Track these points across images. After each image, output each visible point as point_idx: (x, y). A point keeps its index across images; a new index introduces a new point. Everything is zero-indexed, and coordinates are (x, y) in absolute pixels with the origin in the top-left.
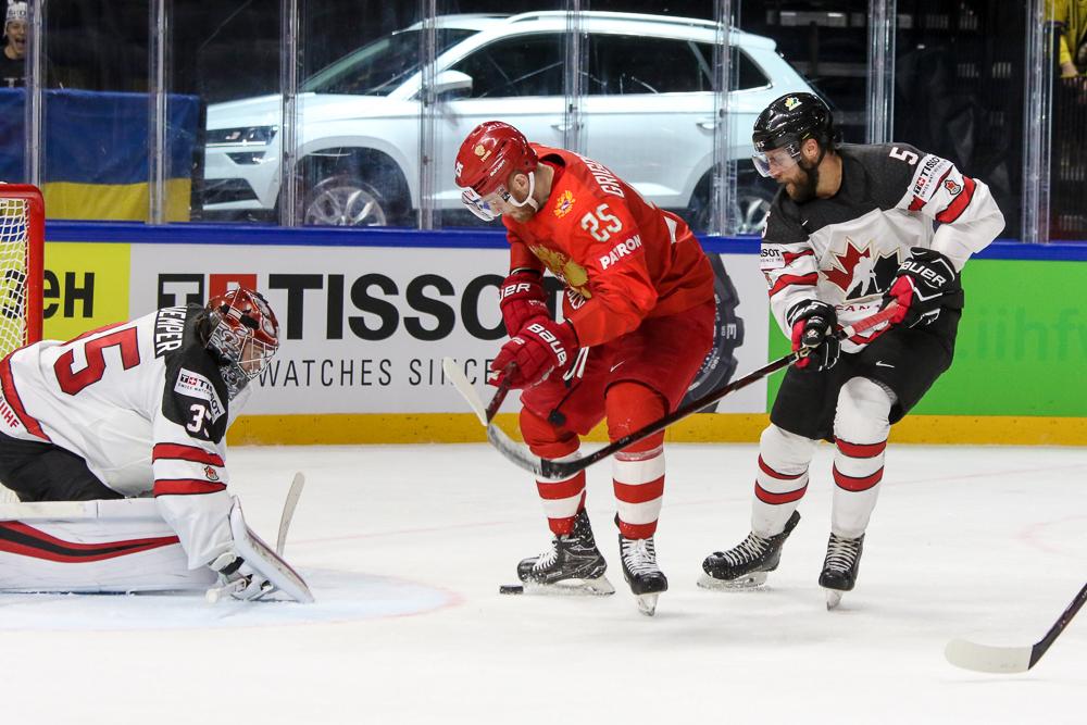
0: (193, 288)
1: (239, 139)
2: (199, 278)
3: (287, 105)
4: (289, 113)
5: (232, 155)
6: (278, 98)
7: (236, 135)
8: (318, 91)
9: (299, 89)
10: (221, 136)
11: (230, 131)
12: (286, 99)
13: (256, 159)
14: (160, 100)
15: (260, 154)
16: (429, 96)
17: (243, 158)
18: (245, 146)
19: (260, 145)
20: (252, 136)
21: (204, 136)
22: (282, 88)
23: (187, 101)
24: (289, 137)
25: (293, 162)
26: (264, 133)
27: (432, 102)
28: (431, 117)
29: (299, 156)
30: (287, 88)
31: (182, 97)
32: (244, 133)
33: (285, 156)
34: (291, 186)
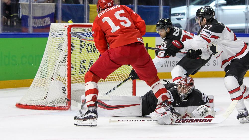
1: (178, 15)
3: (188, 8)
4: (188, 10)
5: (177, 19)
6: (185, 7)
7: (177, 14)
8: (195, 5)
9: (190, 5)
10: (174, 15)
11: (176, 14)
12: (187, 7)
13: (181, 19)
14: (161, 8)
15: (182, 18)
16: (217, 6)
17: (179, 19)
18: (179, 17)
19: (182, 16)
20: (181, 15)
21: (170, 15)
22: (187, 4)
23: (167, 7)
24: (188, 15)
25: (189, 20)
26: (183, 14)
27: (218, 7)
28: (218, 10)
29: (190, 19)
30: (188, 5)
31: (166, 7)
32: (179, 14)
33: (187, 19)
34: (189, 25)
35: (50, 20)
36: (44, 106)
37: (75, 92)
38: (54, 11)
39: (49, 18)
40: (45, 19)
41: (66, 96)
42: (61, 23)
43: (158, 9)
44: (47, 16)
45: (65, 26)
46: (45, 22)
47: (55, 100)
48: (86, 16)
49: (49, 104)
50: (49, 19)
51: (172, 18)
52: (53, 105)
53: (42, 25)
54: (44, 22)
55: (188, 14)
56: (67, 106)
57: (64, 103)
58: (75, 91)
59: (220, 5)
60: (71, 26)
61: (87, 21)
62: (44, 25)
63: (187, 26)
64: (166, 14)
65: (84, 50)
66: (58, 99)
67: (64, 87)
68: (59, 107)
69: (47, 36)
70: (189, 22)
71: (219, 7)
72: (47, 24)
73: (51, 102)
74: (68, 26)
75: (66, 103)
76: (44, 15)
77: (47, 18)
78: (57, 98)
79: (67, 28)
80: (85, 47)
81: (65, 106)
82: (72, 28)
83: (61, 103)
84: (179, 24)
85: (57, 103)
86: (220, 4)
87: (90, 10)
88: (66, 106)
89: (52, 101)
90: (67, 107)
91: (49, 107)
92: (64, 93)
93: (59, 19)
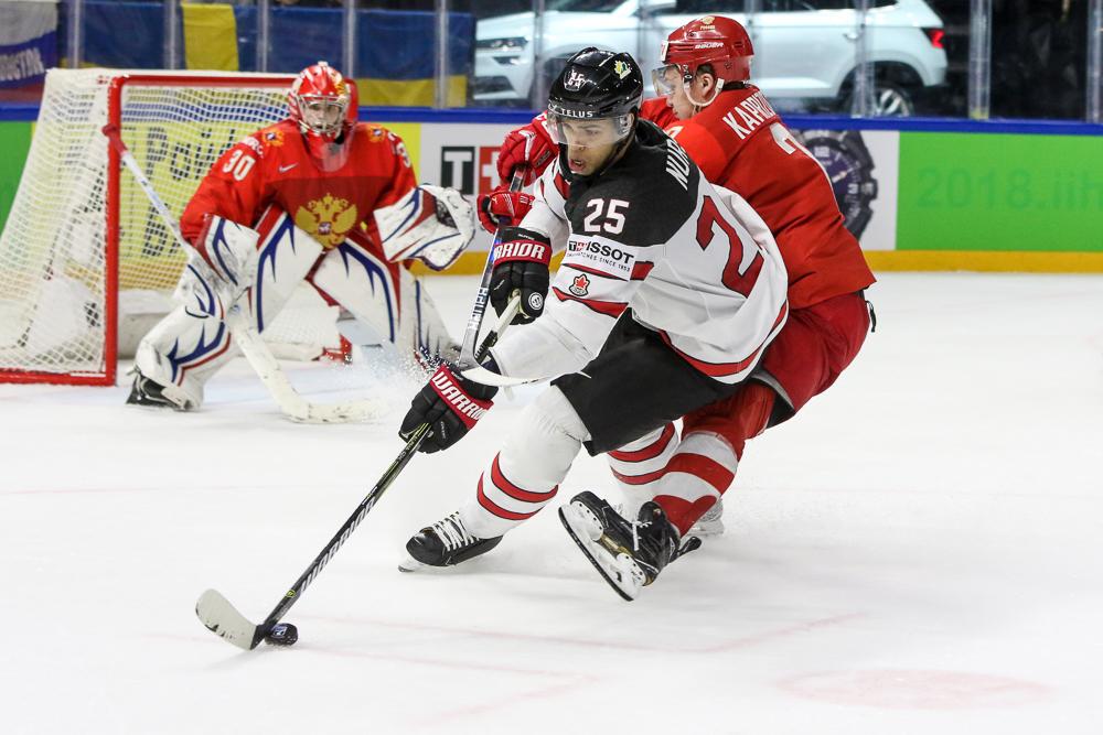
0: (467, 156)
1: (501, 46)
2: (471, 149)
3: (538, 20)
4: (539, 26)
5: (497, 59)
6: (529, 16)
7: (499, 43)
8: (561, 10)
9: (547, 8)
10: (487, 44)
11: (494, 41)
12: (537, 15)
13: (513, 61)
14: (443, 18)
15: (516, 57)
16: (644, 14)
17: (504, 60)
18: (505, 51)
19: (516, 51)
20: (511, 44)
21: (475, 45)
22: (534, 7)
23: (461, 18)
24: (539, 44)
25: (541, 63)
26: (520, 42)
27: (646, 18)
28: (645, 29)
29: (547, 58)
30: (538, 8)
31: (458, 14)
32: (505, 41)
33: (537, 58)
34: (540, 82)
35: (42, 60)
36: (18, 372)
37: (133, 320)
38: (53, 26)
39: (36, 50)
40: (21, 55)
41: (100, 332)
42: (80, 67)
43: (431, 23)
44: (31, 44)
45: (101, 82)
46: (23, 65)
47: (61, 349)
48: (171, 45)
49: (39, 363)
50: (38, 57)
51: (481, 55)
52: (51, 366)
53: (10, 78)
54: (19, 66)
55: (541, 40)
56: (104, 370)
57: (91, 358)
58: (134, 317)
59: (652, 10)
60: (121, 81)
61: (173, 61)
62: (18, 77)
63: (534, 84)
64: (460, 40)
65: (162, 168)
66: (72, 345)
67: (92, 301)
68: (73, 375)
69: (32, 114)
70: (541, 72)
71: (650, 20)
72: (30, 73)
73: (45, 358)
74: (110, 80)
75: (100, 360)
76: (19, 40)
77: (29, 52)
78: (65, 344)
79: (105, 87)
80: (169, 158)
81: (96, 370)
82: (125, 88)
83: (80, 360)
84: (503, 78)
85: (66, 360)
86: (653, 7)
87: (186, 22)
88: (101, 372)
89: (50, 353)
90: (103, 376)
91: (37, 373)
92: (93, 323)
93: (72, 54)
